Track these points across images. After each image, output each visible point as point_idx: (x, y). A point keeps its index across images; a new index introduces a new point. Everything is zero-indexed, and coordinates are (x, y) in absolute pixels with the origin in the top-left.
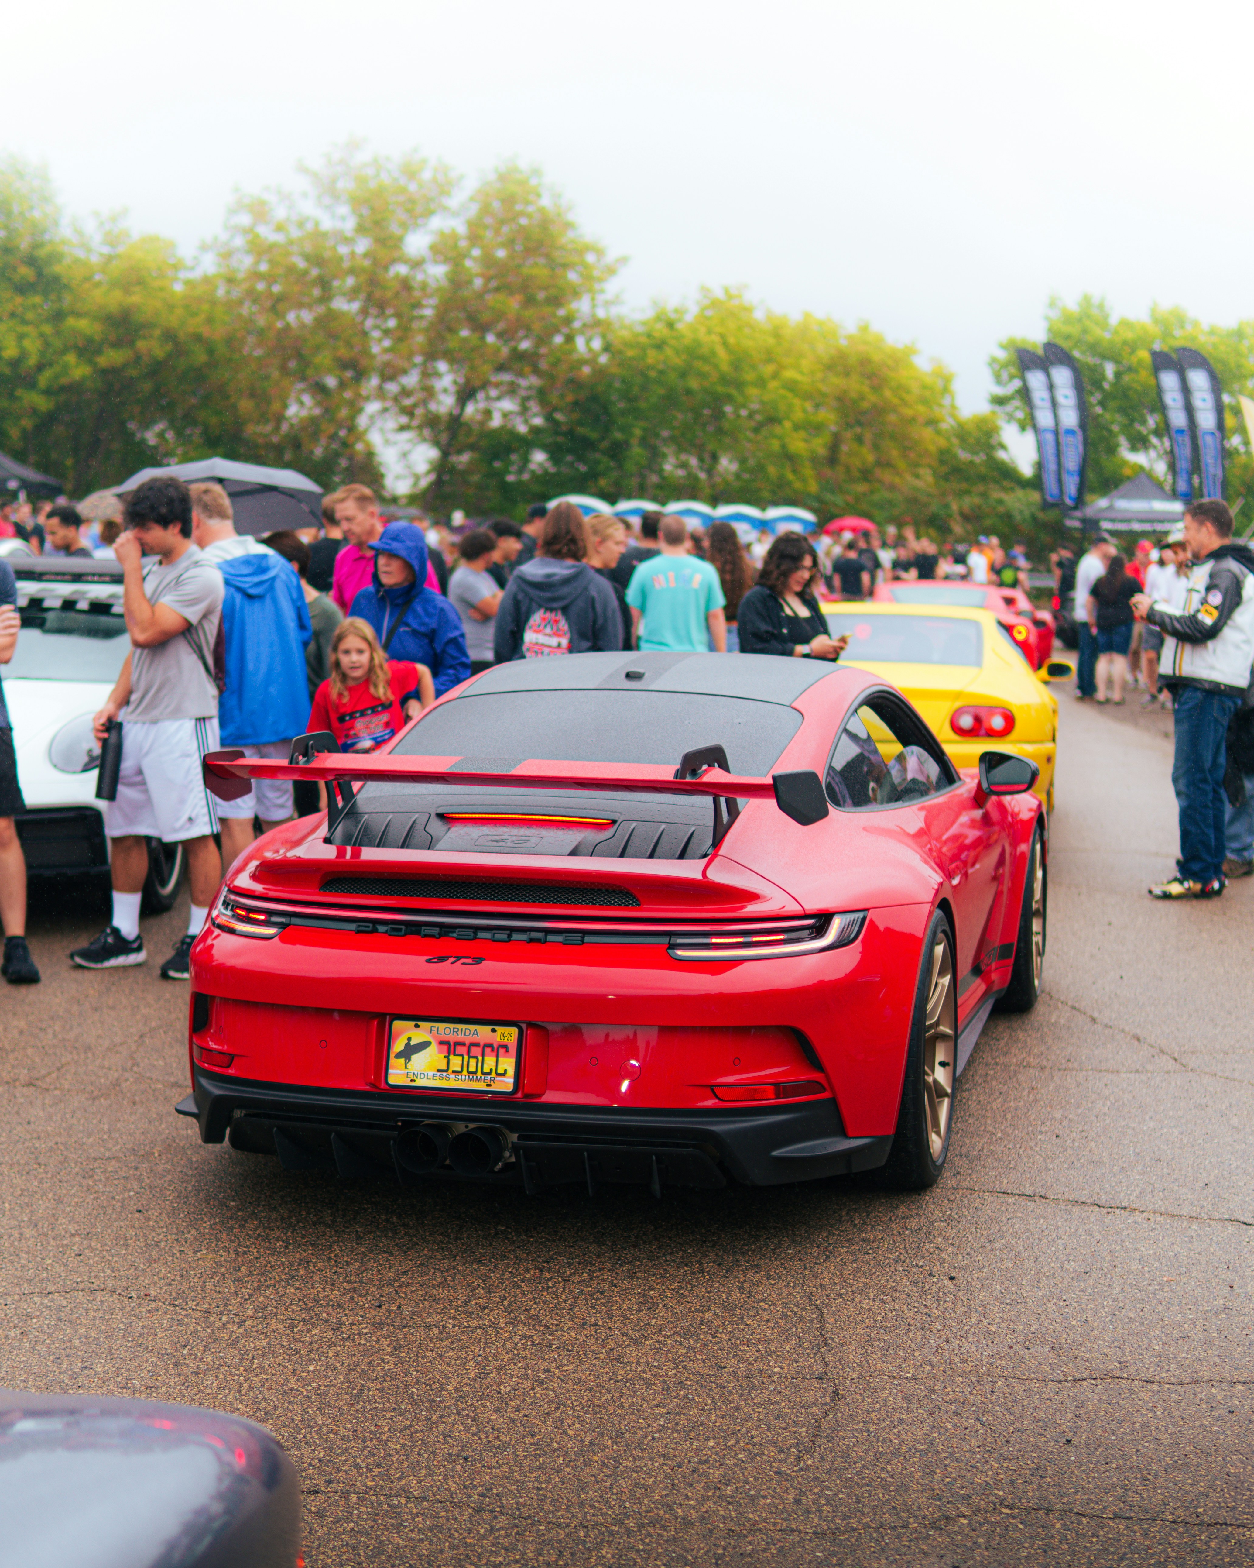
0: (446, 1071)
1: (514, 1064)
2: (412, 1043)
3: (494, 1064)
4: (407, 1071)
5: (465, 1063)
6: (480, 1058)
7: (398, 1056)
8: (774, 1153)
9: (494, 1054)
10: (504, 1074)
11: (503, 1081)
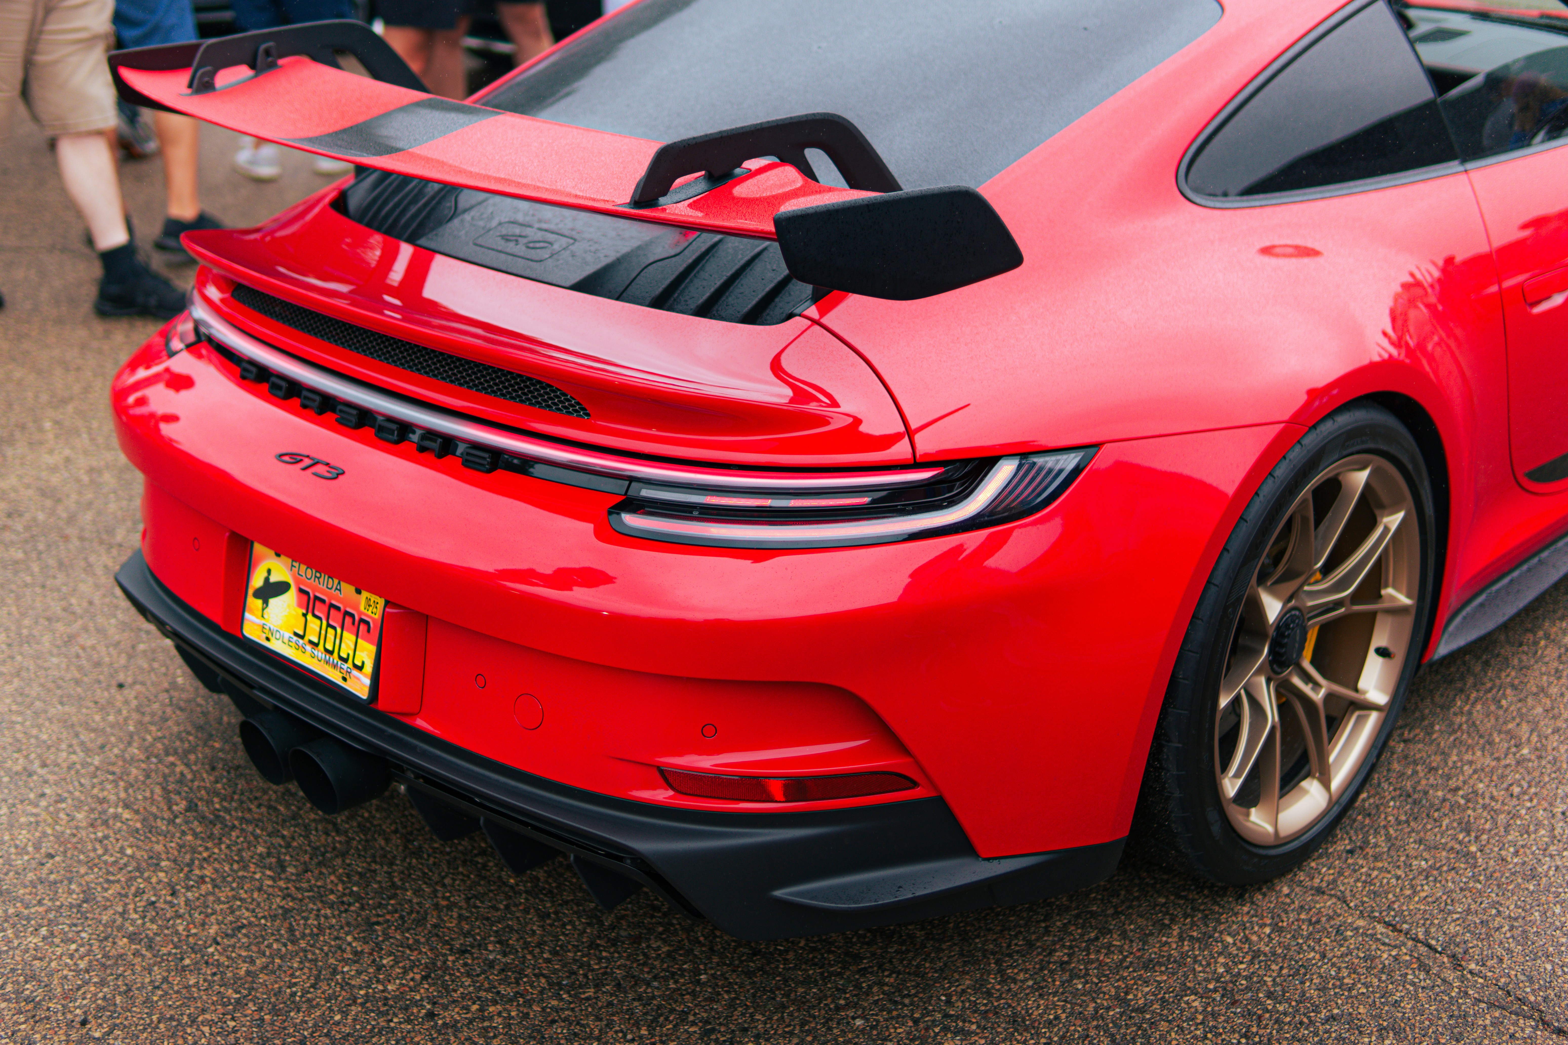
0: (302, 637)
1: (373, 656)
2: (273, 579)
3: (353, 647)
4: (263, 621)
5: (323, 632)
6: (339, 630)
7: (258, 594)
8: (779, 893)
9: (355, 629)
10: (360, 668)
11: (358, 679)
